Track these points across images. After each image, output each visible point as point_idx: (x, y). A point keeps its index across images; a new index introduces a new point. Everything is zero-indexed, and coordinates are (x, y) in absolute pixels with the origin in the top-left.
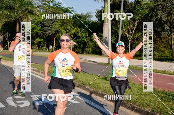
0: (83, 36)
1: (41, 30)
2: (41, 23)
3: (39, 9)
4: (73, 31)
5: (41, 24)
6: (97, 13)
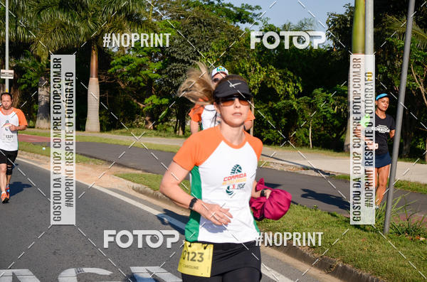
0: (288, 92)
1: (163, 72)
2: (162, 52)
3: (158, 11)
4: (257, 78)
5: (164, 54)
6: (332, 23)
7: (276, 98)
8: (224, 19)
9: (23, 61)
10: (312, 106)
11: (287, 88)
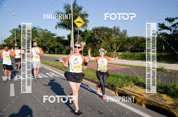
3: (40, 34)
4: (56, 44)
6: (68, 36)
7: (60, 47)
8: (51, 35)
9: (19, 43)
10: (65, 48)
11: (61, 46)
